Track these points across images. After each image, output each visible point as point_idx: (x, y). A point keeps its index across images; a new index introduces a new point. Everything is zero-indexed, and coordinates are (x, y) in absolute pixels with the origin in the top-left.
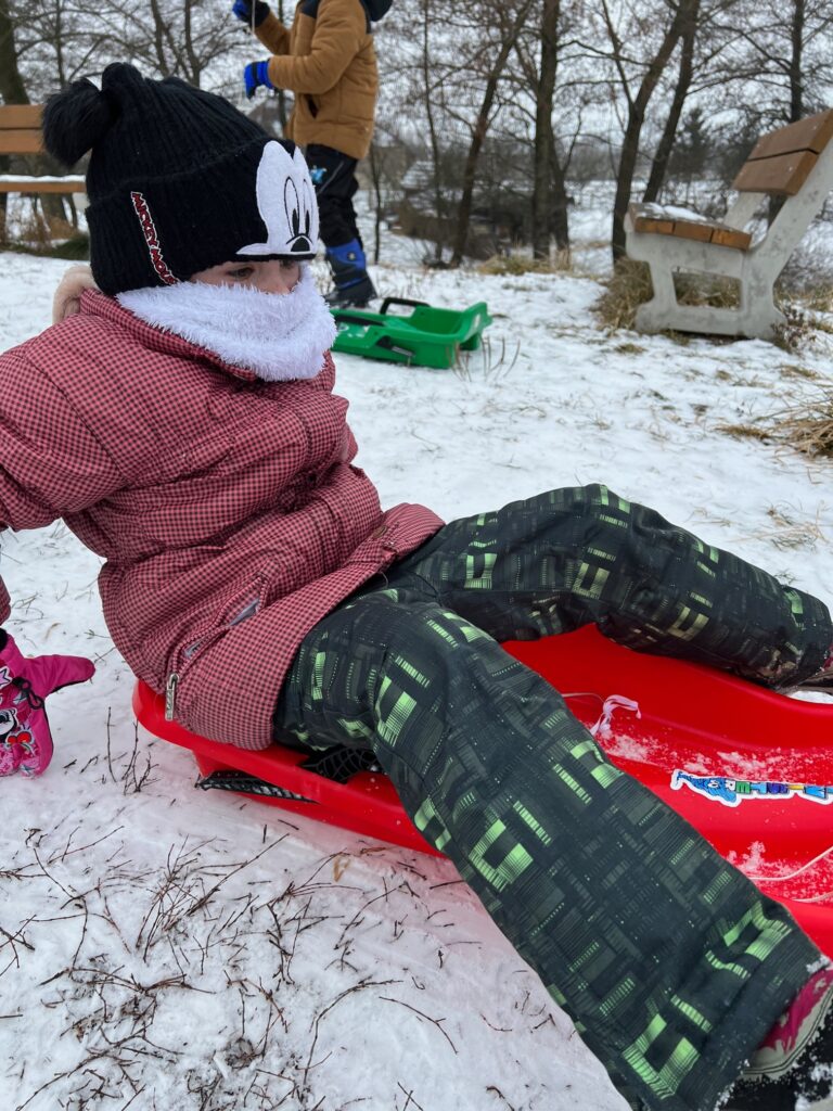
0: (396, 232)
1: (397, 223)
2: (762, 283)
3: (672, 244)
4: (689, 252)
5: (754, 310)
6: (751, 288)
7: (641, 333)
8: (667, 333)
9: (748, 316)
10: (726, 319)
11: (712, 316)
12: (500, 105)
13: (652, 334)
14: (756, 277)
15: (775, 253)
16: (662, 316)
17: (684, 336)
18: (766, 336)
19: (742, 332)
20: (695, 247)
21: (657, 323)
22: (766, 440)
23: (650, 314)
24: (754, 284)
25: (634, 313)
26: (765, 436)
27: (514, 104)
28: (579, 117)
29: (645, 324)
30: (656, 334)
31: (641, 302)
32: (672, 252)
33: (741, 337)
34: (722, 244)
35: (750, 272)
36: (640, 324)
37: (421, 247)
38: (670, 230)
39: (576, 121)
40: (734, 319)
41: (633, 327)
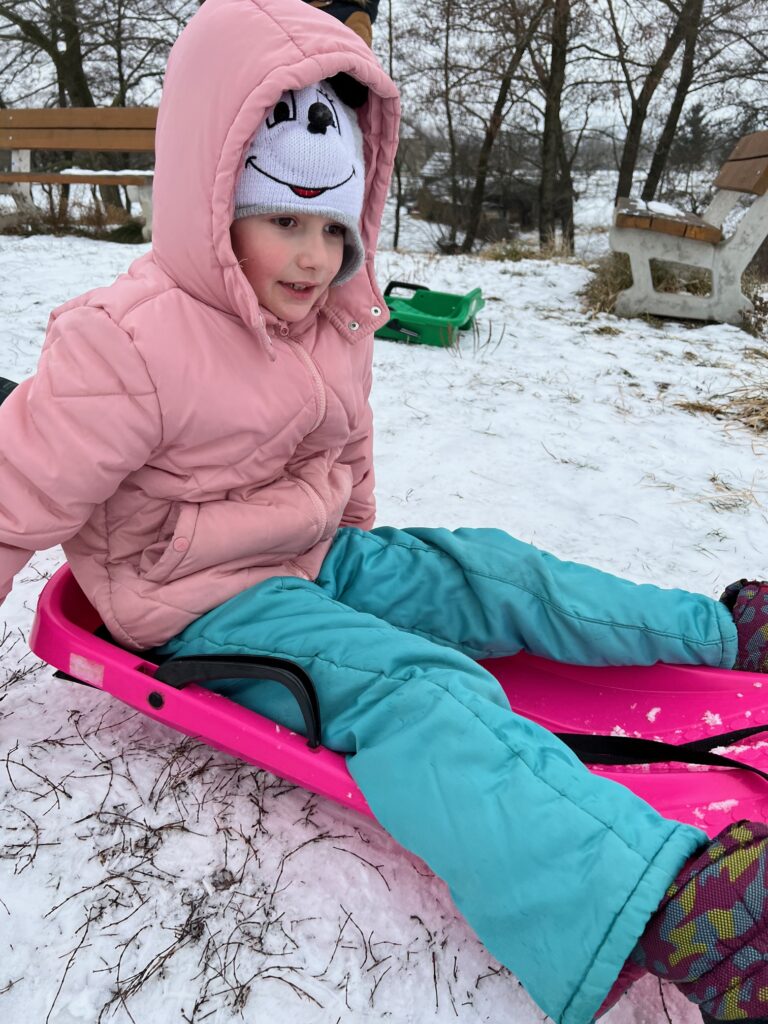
0: (415, 217)
1: (416, 208)
2: (731, 274)
3: (650, 238)
4: (665, 246)
5: (724, 297)
6: (721, 277)
7: (620, 317)
8: (643, 316)
9: (717, 304)
10: (698, 305)
11: (685, 302)
12: (513, 102)
13: (629, 318)
14: (726, 268)
15: (743, 247)
16: (640, 302)
17: (658, 320)
18: (734, 321)
19: (712, 317)
20: (670, 241)
21: (635, 308)
22: (719, 416)
23: (629, 299)
24: (724, 274)
25: (615, 299)
26: (719, 412)
27: (526, 101)
28: (587, 113)
29: (624, 308)
30: (633, 318)
31: (621, 289)
32: (650, 245)
33: (712, 322)
34: (695, 238)
35: (721, 263)
36: (619, 308)
37: (435, 231)
38: (648, 226)
39: (584, 117)
40: (705, 305)
41: (613, 311)
